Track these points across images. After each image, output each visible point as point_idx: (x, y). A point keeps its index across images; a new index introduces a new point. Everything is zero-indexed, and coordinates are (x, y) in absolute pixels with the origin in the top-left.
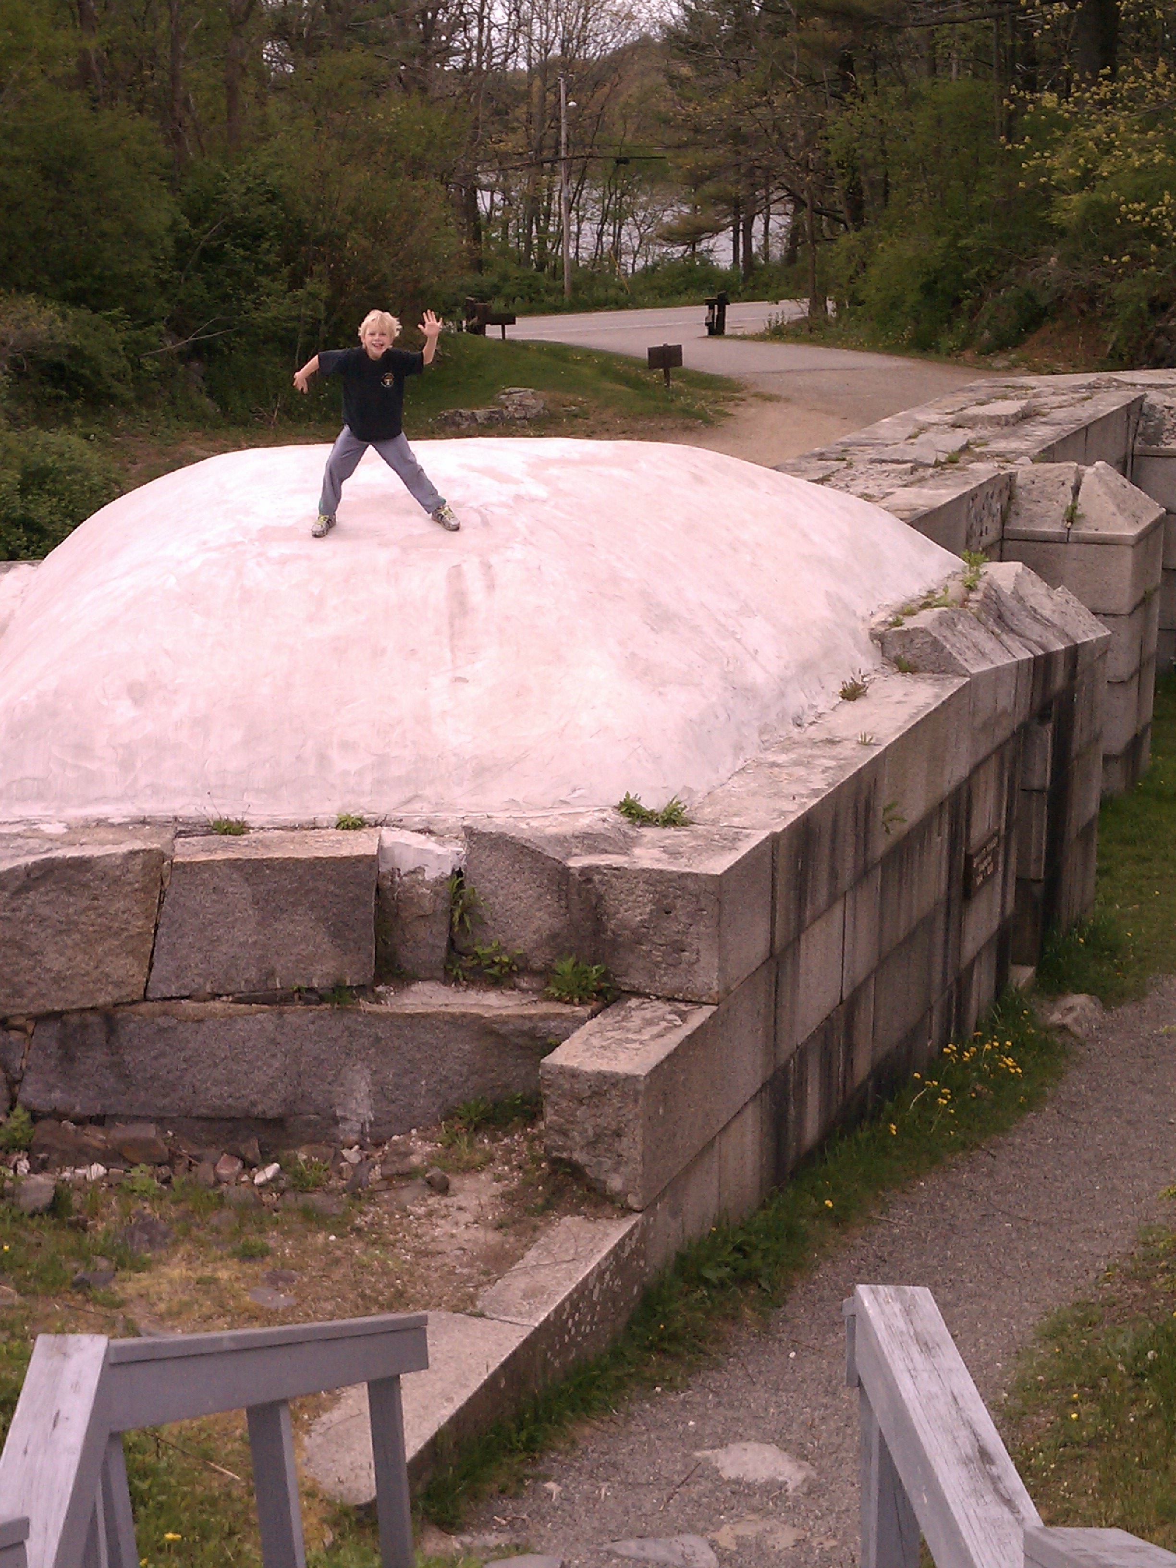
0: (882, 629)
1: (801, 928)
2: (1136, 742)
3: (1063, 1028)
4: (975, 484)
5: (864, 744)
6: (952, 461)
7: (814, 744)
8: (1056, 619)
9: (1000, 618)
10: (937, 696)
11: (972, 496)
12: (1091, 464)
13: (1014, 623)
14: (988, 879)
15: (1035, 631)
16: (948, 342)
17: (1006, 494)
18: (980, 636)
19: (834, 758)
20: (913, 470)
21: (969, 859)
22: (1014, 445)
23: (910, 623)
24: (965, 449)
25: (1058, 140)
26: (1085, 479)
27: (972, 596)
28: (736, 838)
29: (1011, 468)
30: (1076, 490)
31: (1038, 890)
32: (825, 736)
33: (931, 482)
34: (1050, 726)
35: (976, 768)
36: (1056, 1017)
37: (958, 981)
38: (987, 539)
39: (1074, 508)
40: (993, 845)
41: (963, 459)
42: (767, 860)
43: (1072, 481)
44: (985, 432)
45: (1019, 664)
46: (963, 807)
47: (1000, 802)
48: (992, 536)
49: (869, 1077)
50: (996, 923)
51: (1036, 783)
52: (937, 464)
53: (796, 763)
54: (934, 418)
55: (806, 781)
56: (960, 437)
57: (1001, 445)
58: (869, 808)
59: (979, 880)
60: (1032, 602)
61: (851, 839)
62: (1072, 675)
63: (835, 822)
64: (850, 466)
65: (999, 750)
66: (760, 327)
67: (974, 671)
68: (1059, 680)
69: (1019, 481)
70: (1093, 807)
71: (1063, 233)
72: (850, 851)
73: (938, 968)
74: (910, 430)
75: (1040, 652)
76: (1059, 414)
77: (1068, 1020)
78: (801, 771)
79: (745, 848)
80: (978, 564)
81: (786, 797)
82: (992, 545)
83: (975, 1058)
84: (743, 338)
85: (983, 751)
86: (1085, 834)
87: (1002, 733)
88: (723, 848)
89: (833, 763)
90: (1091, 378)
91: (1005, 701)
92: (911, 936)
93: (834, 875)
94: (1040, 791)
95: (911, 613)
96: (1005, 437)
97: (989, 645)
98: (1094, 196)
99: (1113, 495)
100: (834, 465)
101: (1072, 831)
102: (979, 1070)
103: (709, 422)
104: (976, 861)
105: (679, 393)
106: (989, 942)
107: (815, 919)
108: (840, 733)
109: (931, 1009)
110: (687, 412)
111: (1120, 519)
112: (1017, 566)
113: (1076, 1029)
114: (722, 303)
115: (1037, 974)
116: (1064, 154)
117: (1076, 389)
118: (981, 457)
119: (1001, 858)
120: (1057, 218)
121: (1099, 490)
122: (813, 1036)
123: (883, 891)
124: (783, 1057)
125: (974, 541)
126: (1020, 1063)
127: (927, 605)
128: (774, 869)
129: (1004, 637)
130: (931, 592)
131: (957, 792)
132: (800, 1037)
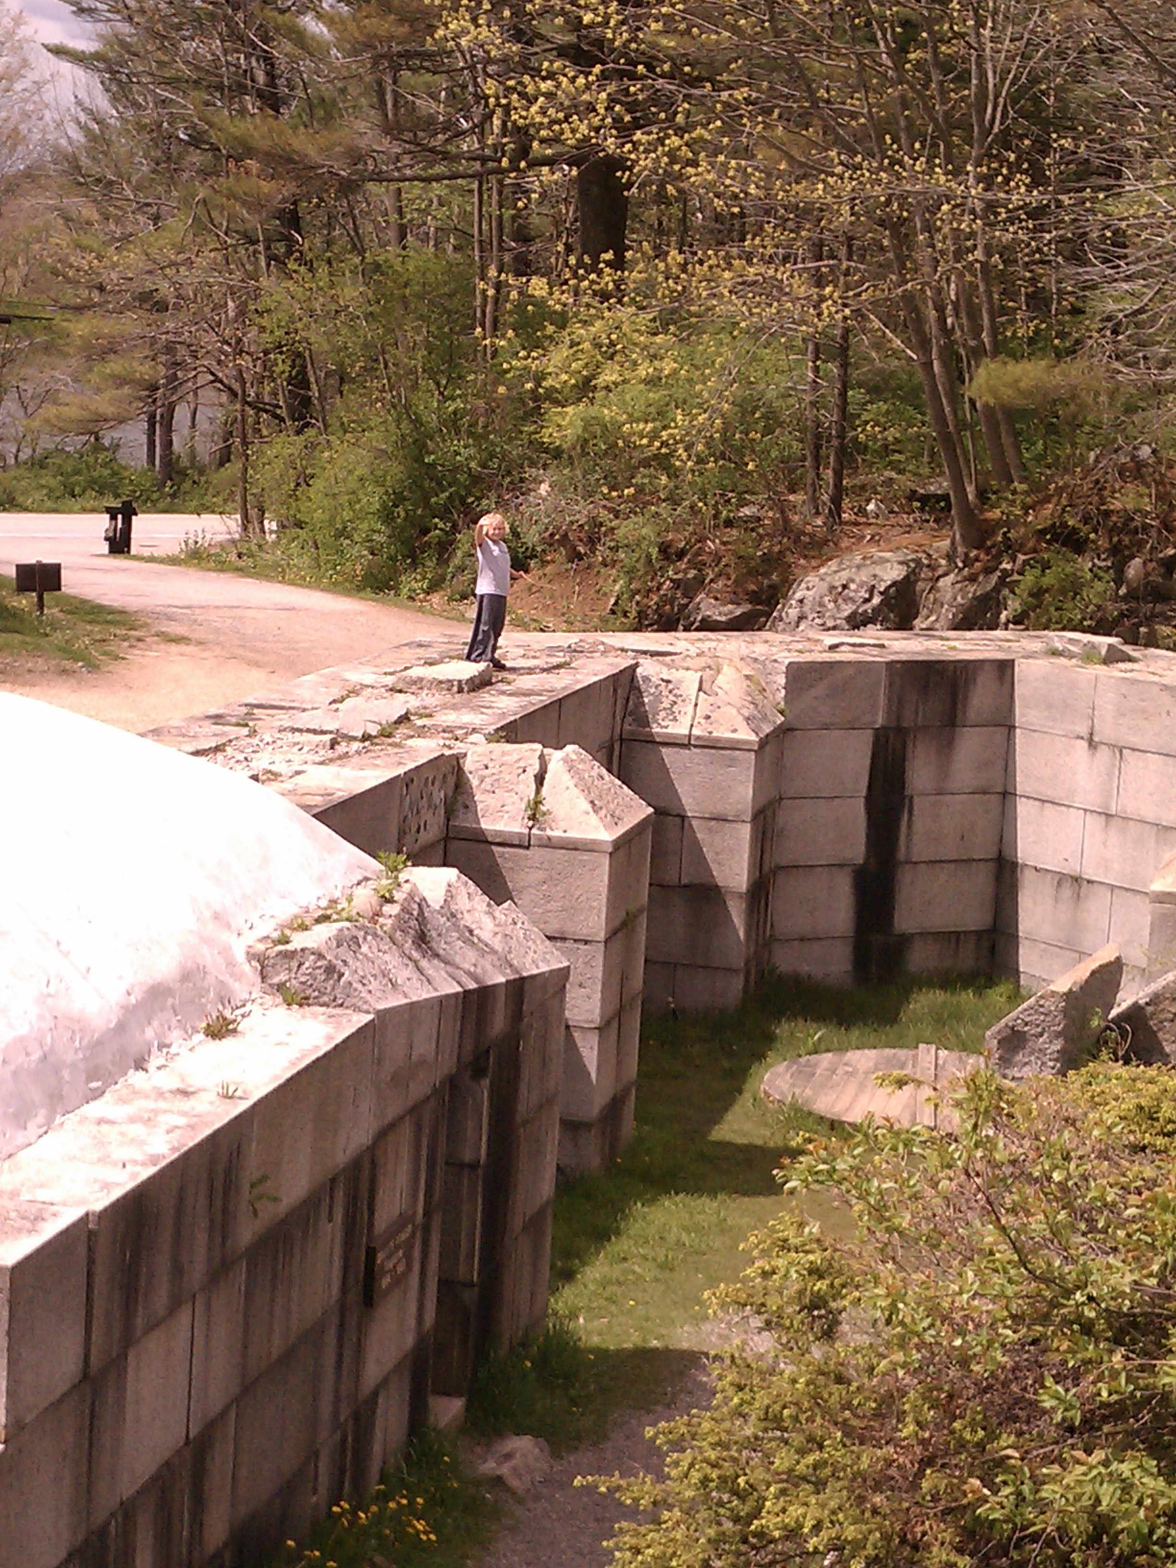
0: (261, 947)
1: (128, 1340)
2: (615, 1105)
3: (498, 1481)
4: (411, 765)
5: (228, 1097)
6: (386, 733)
7: (160, 1094)
8: (497, 944)
9: (422, 939)
10: (330, 1038)
11: (408, 779)
12: (559, 747)
13: (441, 947)
14: (399, 1281)
15: (467, 958)
17: (451, 780)
18: (392, 960)
19: (184, 1114)
20: (333, 744)
21: (371, 1253)
22: (468, 718)
23: (299, 941)
24: (404, 719)
25: (549, 338)
26: (550, 767)
27: (388, 909)
28: (39, 1218)
29: (459, 748)
30: (540, 779)
31: (470, 1297)
32: (176, 1084)
33: (355, 760)
34: (486, 1082)
35: (382, 1134)
36: (489, 1467)
37: (356, 1416)
38: (425, 837)
39: (538, 803)
40: (403, 1237)
41: (403, 730)
42: (82, 1250)
43: (536, 767)
44: (430, 699)
45: (442, 1001)
46: (364, 1186)
47: (415, 1180)
48: (433, 831)
49: (226, 1545)
50: (410, 1341)
51: (468, 1156)
52: (366, 737)
53: (132, 1120)
54: (368, 678)
55: (143, 1143)
56: (399, 705)
57: (449, 718)
58: (230, 1185)
59: (386, 1282)
60: (468, 920)
61: (204, 1223)
62: (517, 1015)
63: (181, 1199)
64: (253, 733)
65: (415, 1110)
66: (174, 549)
67: (381, 1006)
68: (499, 1023)
69: (468, 765)
70: (547, 1188)
71: (557, 454)
72: (202, 1238)
73: (327, 1398)
74: (336, 693)
75: (472, 985)
76: (525, 682)
77: (505, 1470)
78: (138, 1130)
79: (50, 1230)
80: (395, 869)
81: (115, 1164)
82: (432, 845)
83: (378, 1520)
84: (152, 559)
85: (392, 1112)
86: (535, 1224)
87: (419, 1089)
88: (20, 1230)
89: (182, 1121)
90: (572, 639)
91: (424, 1047)
92: (289, 1354)
93: (178, 1271)
94: (474, 1166)
95: (304, 928)
96: (455, 707)
97: (403, 973)
98: (593, 411)
99: (586, 789)
100: (233, 731)
101: (517, 1221)
102: (380, 1537)
103: (93, 667)
104: (380, 1257)
105: (55, 626)
106: (398, 1367)
107: (152, 1327)
108: (194, 1082)
109: (316, 1454)
110: (67, 651)
111: (593, 818)
112: (451, 874)
113: (514, 1483)
114: (128, 512)
115: (468, 1408)
117: (552, 650)
118: (422, 732)
119: (417, 1254)
120: (549, 435)
121: (567, 779)
122: (142, 1492)
123: (249, 1296)
124: (100, 1517)
125: (409, 839)
126: (435, 1528)
127: (324, 919)
128: (91, 1261)
129: (424, 963)
130: (334, 902)
131: (356, 1164)
132: (127, 1488)
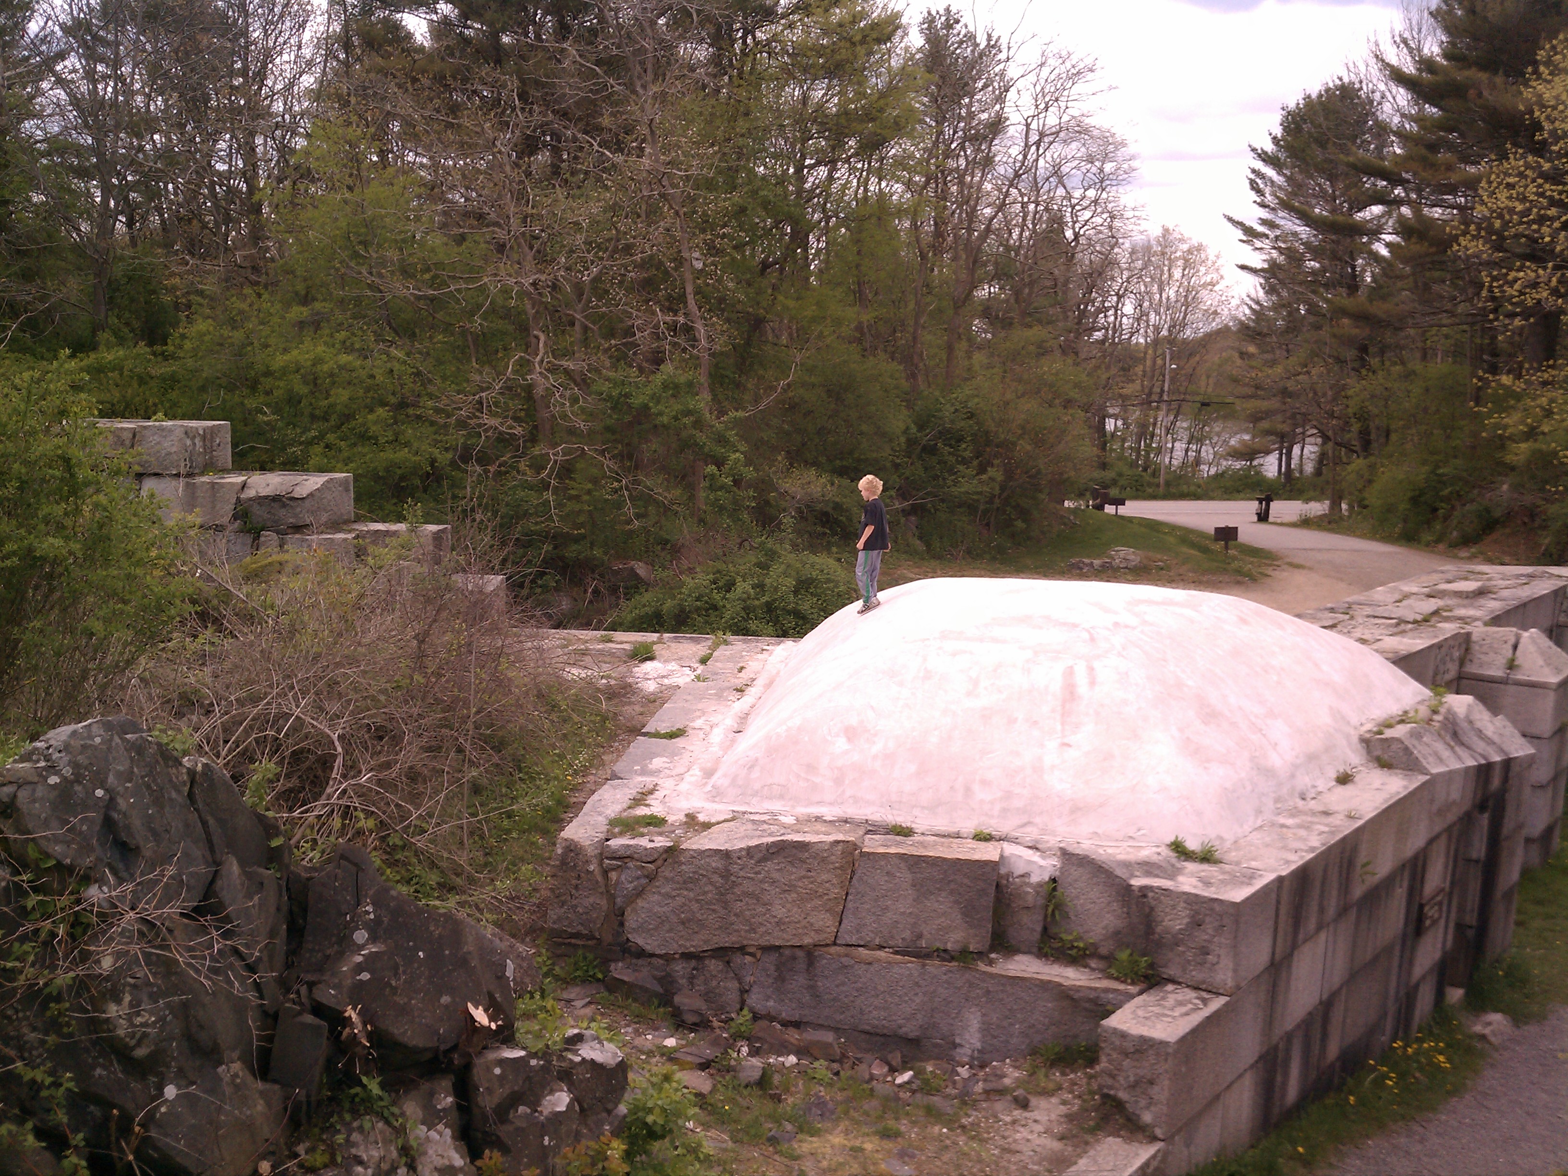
0: (1368, 736)
1: (1295, 946)
2: (1549, 832)
3: (1483, 1037)
4: (1441, 638)
5: (1350, 817)
6: (1426, 620)
7: (1313, 813)
8: (1496, 739)
9: (1455, 735)
10: (1405, 787)
11: (1439, 646)
12: (1526, 630)
13: (1465, 739)
14: (1435, 922)
15: (1480, 746)
16: (1427, 537)
17: (1464, 647)
18: (1440, 746)
19: (1327, 825)
20: (1398, 625)
21: (1421, 906)
22: (1471, 612)
23: (1389, 733)
24: (1436, 613)
25: (1512, 407)
26: (1522, 641)
27: (1436, 717)
28: (1252, 877)
29: (1468, 628)
30: (1515, 647)
31: (1471, 933)
32: (1321, 808)
33: (1410, 634)
34: (1486, 815)
35: (1431, 842)
36: (1478, 1028)
37: (1408, 995)
38: (1448, 677)
39: (1513, 660)
40: (1439, 898)
41: (1434, 619)
42: (1274, 896)
43: (1512, 640)
44: (1450, 602)
45: (1468, 769)
46: (1419, 869)
47: (1446, 867)
48: (1452, 674)
49: (1338, 1059)
50: (1438, 955)
51: (1474, 855)
52: (1415, 622)
53: (1300, 826)
54: (1415, 589)
55: (1305, 840)
56: (1432, 605)
57: (1462, 612)
58: (1351, 863)
59: (1428, 922)
60: (1478, 725)
61: (1335, 885)
62: (1506, 779)
63: (1325, 871)
64: (1352, 618)
65: (1449, 829)
66: (1294, 518)
67: (1435, 770)
68: (1496, 782)
69: (1474, 638)
70: (1515, 876)
71: (1513, 469)
72: (1335, 893)
73: (1393, 984)
74: (1397, 596)
75: (1483, 762)
76: (1505, 593)
77: (1487, 1031)
78: (1303, 833)
79: (1259, 884)
80: (1441, 695)
81: (1290, 850)
82: (1451, 681)
83: (1417, 1053)
84: (1282, 524)
85: (1437, 829)
86: (1508, 896)
87: (1451, 817)
88: (1242, 883)
89: (1326, 829)
90: (1529, 570)
91: (1455, 795)
92: (1376, 959)
93: (1322, 910)
94: (1477, 861)
95: (1390, 726)
96: (1464, 606)
97: (1446, 754)
98: (1537, 446)
99: (1542, 653)
100: (1341, 617)
101: (1498, 894)
102: (1418, 1062)
103: (1254, 579)
104: (1426, 909)
105: (1234, 558)
106: (1432, 969)
107: (1305, 941)
108: (1334, 807)
109: (1386, 1014)
110: (1238, 572)
111: (1546, 670)
112: (1468, 699)
113: (1493, 1039)
114: (1269, 500)
115: (1467, 994)
116: (1516, 416)
117: (1518, 576)
118: (1447, 619)
119: (1445, 908)
120: (1509, 458)
121: (1532, 648)
122: (1298, 1026)
123: (1357, 924)
124: (1275, 1039)
125: (1439, 677)
126: (1449, 1060)
127: (1402, 722)
128: (1278, 902)
129: (1457, 749)
130: (1406, 712)
131: (1416, 857)
132: (1289, 1025)
